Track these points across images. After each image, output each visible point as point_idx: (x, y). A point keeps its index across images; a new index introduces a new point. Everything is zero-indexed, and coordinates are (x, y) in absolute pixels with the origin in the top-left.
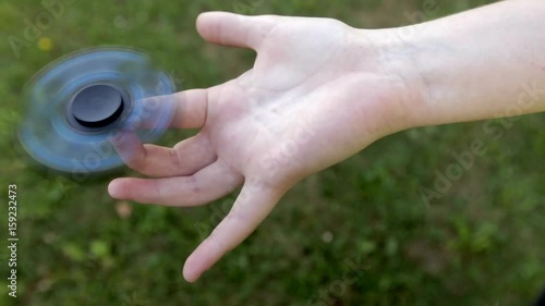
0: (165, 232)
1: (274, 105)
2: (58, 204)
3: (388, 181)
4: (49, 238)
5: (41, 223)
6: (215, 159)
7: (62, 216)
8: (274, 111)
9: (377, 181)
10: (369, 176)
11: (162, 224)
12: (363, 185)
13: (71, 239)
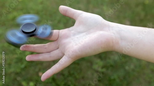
0: (51, 83)
1: (78, 36)
2: (23, 69)
3: (118, 80)
4: (19, 79)
5: (17, 74)
6: (58, 48)
7: (23, 73)
8: (77, 38)
9: (114, 80)
10: (112, 78)
11: (50, 81)
12: (110, 80)
13: (24, 80)
